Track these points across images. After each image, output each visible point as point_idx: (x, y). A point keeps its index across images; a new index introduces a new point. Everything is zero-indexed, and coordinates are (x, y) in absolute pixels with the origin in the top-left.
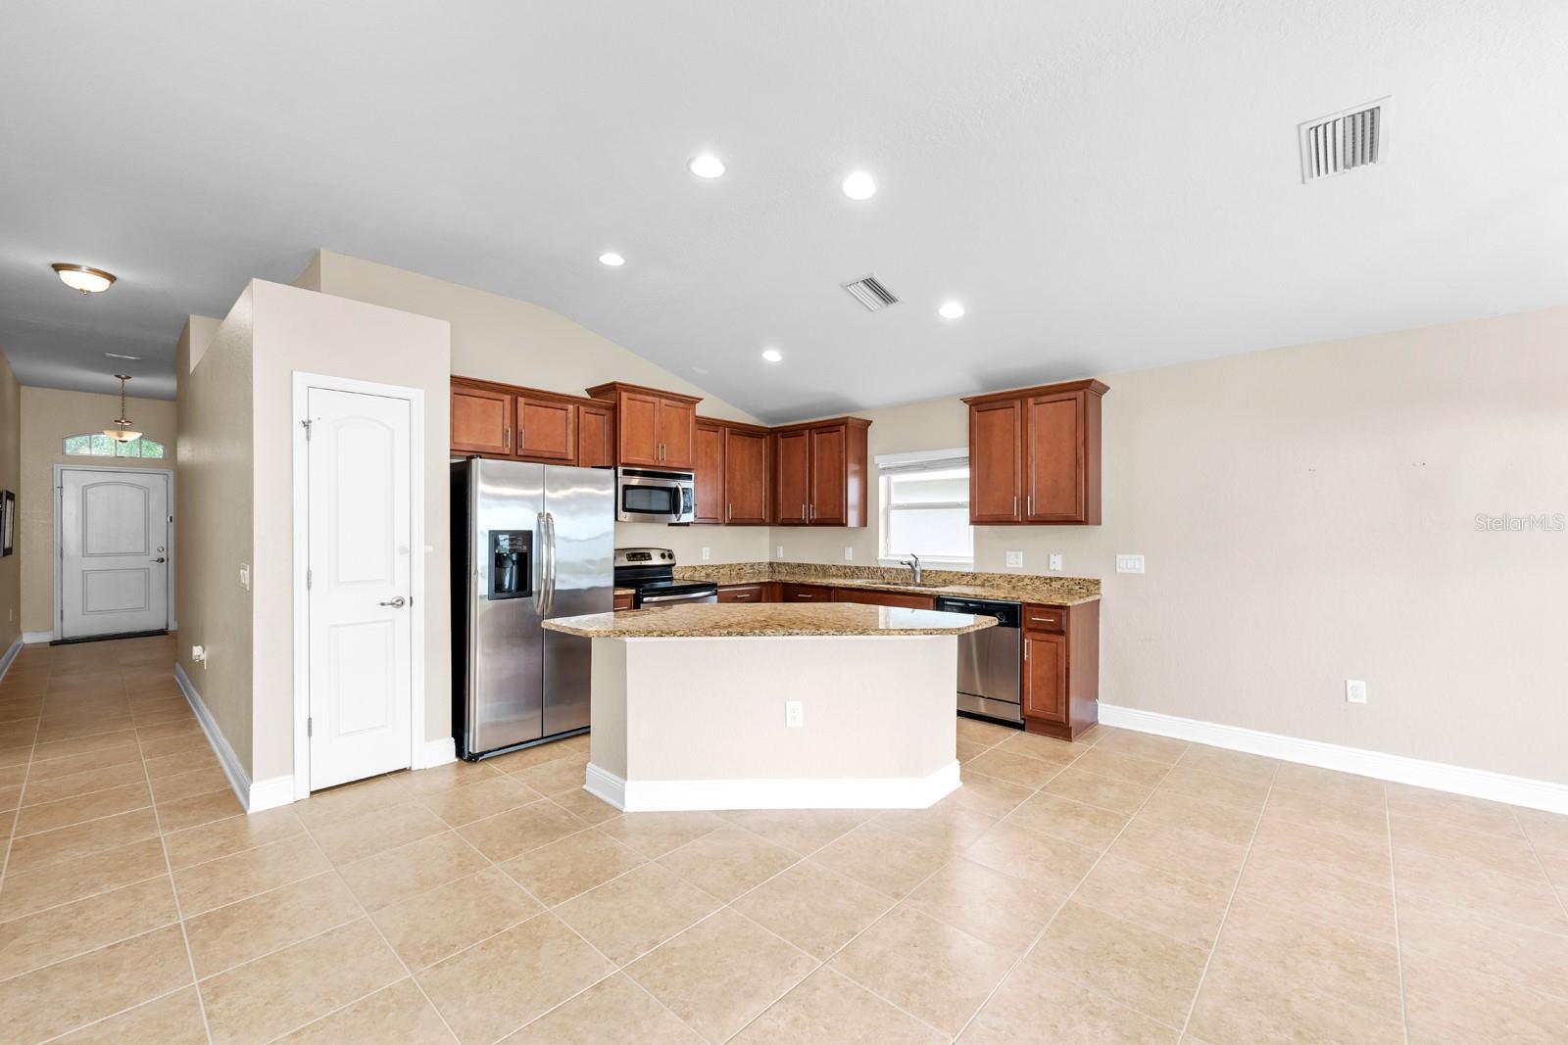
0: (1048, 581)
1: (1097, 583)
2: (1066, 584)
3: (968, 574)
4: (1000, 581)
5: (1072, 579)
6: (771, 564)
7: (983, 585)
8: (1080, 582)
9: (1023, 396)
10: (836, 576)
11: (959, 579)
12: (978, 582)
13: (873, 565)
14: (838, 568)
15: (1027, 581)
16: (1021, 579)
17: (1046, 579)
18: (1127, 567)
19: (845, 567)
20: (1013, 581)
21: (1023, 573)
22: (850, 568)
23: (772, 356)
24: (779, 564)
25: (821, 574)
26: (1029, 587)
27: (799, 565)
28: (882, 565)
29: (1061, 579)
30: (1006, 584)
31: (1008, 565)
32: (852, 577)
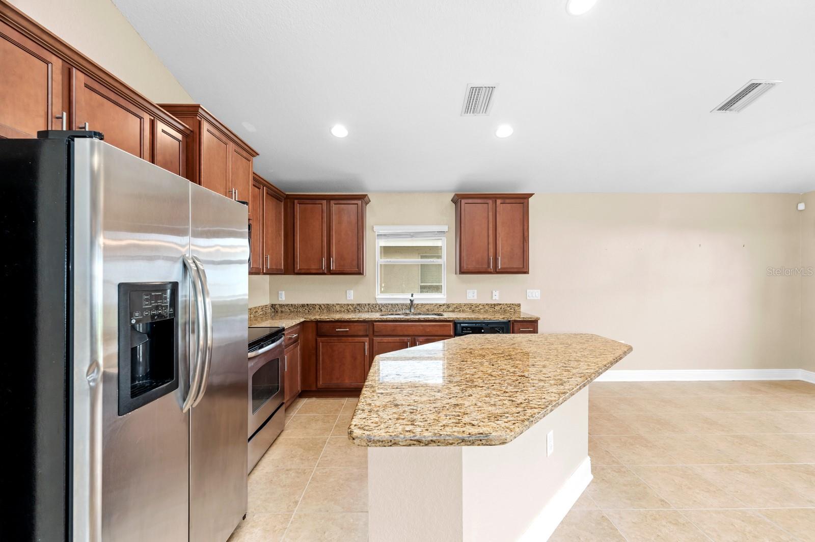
0: (493, 306)
1: (519, 305)
2: (503, 307)
3: (444, 305)
4: (464, 308)
5: (506, 304)
6: (273, 306)
7: (453, 311)
8: (510, 306)
9: (494, 197)
10: (340, 312)
11: (438, 308)
12: (451, 309)
13: (372, 302)
14: (341, 306)
15: (481, 307)
16: (477, 306)
17: (491, 305)
18: (532, 296)
19: (348, 305)
20: (473, 307)
21: (478, 302)
22: (352, 305)
23: (340, 131)
24: (281, 306)
25: (325, 311)
26: (482, 310)
27: (303, 306)
28: (379, 302)
29: (500, 304)
30: (468, 309)
31: (468, 298)
32: (354, 311)
